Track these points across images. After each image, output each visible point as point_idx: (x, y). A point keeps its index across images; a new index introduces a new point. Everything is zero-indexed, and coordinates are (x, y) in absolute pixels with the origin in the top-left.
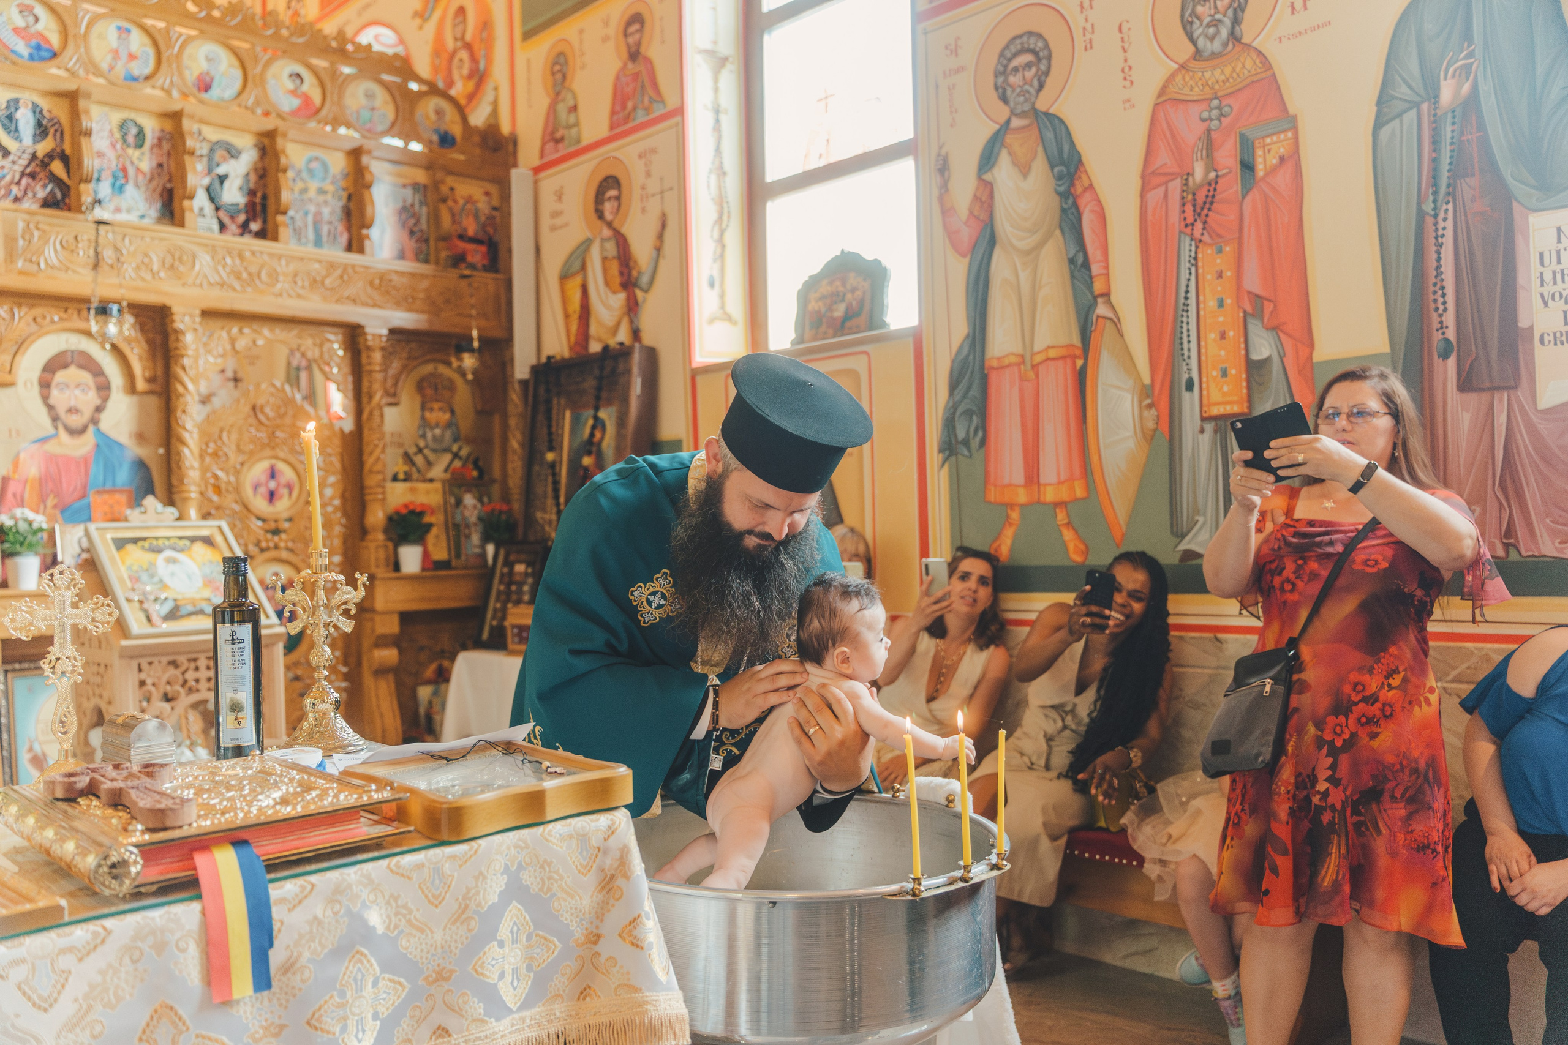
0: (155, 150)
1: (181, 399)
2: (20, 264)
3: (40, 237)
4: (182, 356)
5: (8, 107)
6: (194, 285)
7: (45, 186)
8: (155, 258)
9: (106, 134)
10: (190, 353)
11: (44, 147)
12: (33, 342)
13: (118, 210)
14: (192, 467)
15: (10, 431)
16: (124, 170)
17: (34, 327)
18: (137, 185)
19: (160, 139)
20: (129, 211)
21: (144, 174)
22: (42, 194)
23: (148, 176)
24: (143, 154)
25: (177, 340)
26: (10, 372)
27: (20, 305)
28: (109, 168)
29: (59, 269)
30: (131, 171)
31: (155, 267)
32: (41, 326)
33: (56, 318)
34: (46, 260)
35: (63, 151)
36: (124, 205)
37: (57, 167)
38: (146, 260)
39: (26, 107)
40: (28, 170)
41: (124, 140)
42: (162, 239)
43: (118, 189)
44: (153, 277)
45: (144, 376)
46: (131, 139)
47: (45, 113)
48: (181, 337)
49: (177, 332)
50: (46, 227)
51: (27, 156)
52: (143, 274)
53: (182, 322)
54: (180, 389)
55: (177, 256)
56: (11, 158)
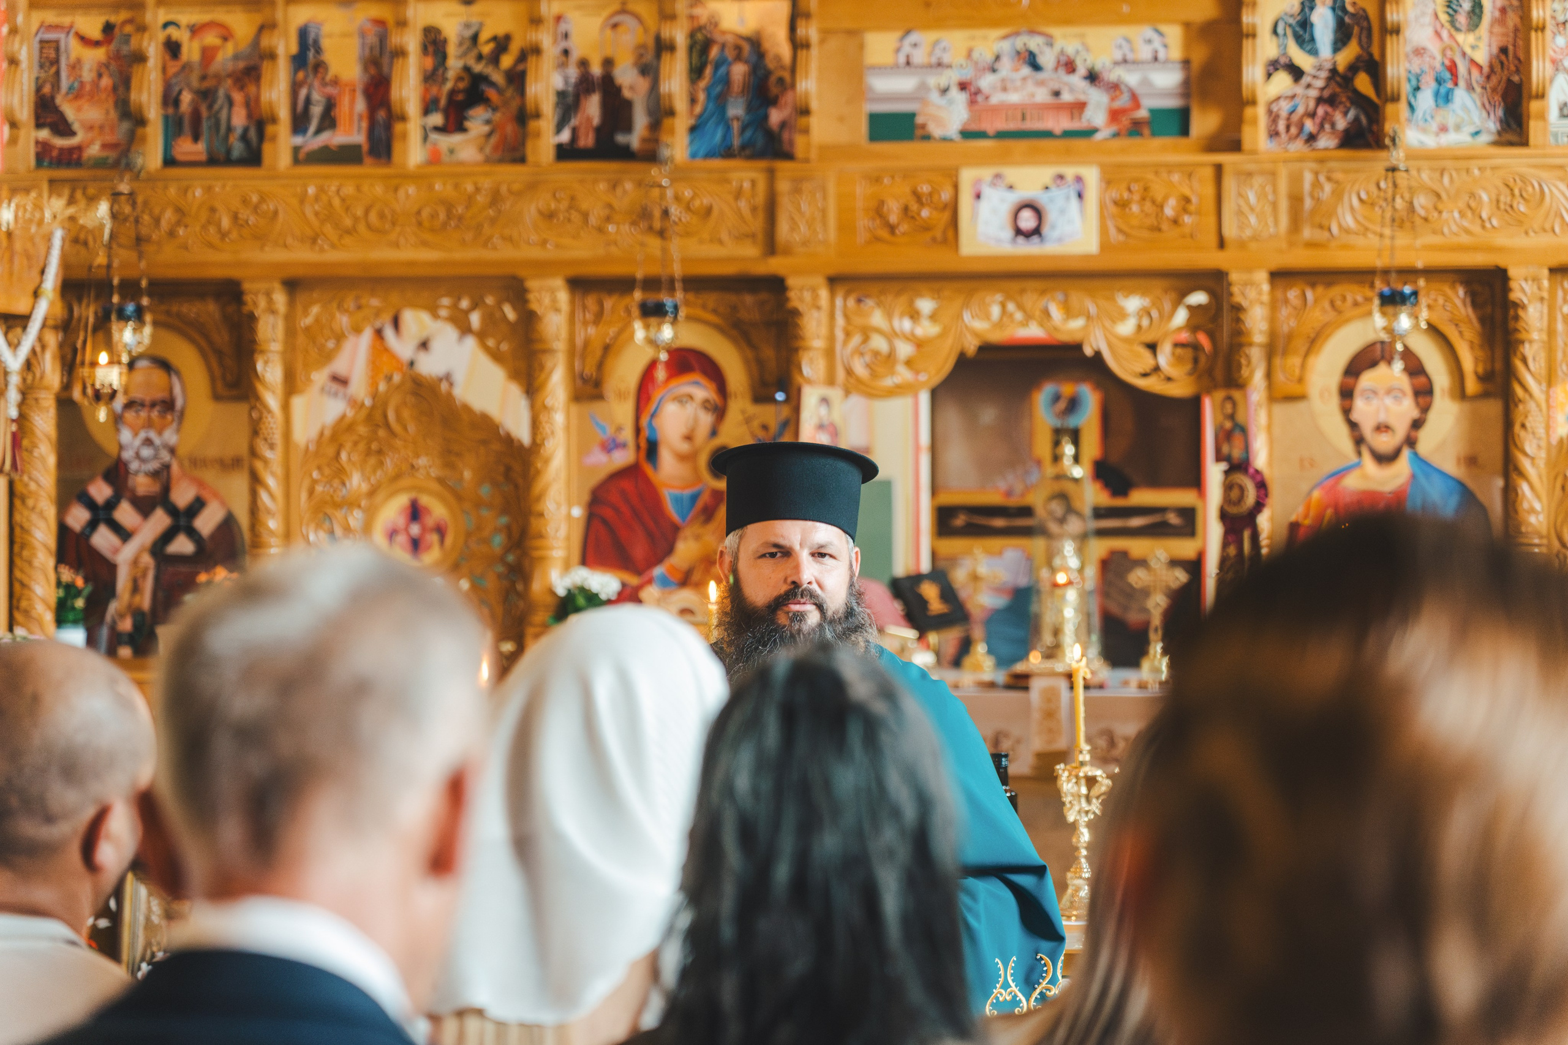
0: (1497, 29)
1: (1521, 407)
2: (1307, 233)
3: (1333, 192)
4: (1522, 342)
5: (1302, 10)
6: (1544, 230)
7: (1345, 114)
8: (1485, 197)
9: (1428, 19)
10: (1535, 336)
11: (1344, 59)
12: (1328, 336)
13: (1443, 129)
14: (1532, 510)
15: (1301, 460)
16: (1452, 69)
17: (1331, 315)
18: (1470, 88)
19: (1503, 10)
20: (1458, 128)
21: (1480, 68)
22: (1341, 123)
23: (1486, 70)
24: (1479, 38)
25: (1517, 318)
26: (1301, 380)
27: (1313, 285)
28: (1433, 68)
29: (1356, 234)
30: (1462, 69)
31: (1484, 215)
32: (1339, 312)
33: (1359, 299)
34: (1340, 226)
35: (1371, 55)
36: (1451, 121)
37: (1363, 83)
38: (1473, 204)
39: (1324, 4)
40: (1326, 94)
41: (1452, 22)
42: (1494, 168)
43: (1444, 98)
44: (1483, 227)
45: (1476, 373)
46: (1462, 19)
47: (1350, 8)
48: (1521, 313)
49: (1516, 305)
50: (1338, 176)
51: (1324, 74)
52: (1466, 224)
53: (1523, 290)
54: (1519, 391)
55: (1517, 192)
56: (1306, 80)
